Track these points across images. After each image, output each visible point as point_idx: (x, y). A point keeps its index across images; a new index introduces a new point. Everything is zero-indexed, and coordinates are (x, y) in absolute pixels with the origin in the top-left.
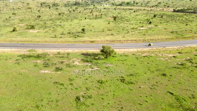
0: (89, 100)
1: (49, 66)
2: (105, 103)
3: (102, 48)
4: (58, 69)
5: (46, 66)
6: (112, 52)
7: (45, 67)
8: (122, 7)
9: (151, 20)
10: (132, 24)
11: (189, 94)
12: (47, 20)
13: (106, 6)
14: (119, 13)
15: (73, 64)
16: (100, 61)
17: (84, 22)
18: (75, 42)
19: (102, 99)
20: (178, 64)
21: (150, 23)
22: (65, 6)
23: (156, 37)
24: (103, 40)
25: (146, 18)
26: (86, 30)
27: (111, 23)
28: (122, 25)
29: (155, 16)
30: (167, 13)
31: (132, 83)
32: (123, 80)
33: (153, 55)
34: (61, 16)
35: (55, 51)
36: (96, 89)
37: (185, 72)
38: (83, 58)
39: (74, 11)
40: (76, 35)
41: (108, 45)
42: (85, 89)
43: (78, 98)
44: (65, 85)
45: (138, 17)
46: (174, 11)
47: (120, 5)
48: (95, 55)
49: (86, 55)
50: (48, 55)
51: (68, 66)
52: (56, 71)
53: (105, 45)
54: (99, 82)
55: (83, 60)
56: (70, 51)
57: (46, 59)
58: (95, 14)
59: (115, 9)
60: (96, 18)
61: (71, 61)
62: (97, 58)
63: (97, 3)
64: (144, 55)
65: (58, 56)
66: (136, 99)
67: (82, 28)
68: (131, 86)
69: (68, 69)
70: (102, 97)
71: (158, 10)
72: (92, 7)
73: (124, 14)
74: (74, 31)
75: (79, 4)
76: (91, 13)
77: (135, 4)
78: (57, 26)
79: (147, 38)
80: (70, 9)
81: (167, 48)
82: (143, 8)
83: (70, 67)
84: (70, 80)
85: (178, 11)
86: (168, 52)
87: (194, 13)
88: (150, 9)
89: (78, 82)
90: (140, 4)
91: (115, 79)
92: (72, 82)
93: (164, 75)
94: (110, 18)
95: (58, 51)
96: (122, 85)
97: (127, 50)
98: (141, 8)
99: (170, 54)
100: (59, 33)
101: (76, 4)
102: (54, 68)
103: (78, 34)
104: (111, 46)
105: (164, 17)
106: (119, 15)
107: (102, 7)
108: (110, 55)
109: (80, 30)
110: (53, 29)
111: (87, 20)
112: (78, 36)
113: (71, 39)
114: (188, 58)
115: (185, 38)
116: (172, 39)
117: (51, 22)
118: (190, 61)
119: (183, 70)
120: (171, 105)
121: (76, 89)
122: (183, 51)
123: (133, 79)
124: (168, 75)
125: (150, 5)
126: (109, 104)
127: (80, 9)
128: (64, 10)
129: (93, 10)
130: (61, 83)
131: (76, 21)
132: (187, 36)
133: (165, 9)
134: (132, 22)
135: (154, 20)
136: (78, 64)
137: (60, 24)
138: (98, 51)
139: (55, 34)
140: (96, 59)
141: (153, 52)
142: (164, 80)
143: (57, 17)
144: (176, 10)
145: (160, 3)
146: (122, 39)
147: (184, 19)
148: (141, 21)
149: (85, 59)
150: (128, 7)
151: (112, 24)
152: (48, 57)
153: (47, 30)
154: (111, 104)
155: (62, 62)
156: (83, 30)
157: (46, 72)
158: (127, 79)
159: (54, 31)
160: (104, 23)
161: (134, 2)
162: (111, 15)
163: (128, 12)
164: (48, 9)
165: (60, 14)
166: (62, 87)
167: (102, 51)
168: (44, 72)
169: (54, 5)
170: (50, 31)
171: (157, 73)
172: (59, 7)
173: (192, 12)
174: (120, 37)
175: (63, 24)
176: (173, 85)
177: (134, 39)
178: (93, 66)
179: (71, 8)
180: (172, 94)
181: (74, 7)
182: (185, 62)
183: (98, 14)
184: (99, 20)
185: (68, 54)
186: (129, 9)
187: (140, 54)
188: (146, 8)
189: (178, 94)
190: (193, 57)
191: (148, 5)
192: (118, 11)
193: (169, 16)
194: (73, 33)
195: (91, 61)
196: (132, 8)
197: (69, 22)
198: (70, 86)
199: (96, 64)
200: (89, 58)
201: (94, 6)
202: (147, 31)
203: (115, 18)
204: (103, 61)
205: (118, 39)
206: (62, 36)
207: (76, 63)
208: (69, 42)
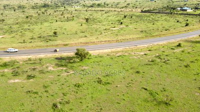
0: (67, 105)
1: (19, 74)
2: (84, 107)
3: (76, 51)
4: (29, 77)
5: (16, 74)
6: (87, 54)
7: (14, 75)
8: (93, 9)
9: (122, 21)
10: (105, 25)
11: (161, 87)
12: (13, 24)
13: (77, 8)
14: (91, 15)
15: (46, 70)
16: (75, 65)
17: (56, 25)
18: (47, 46)
19: (81, 102)
20: (149, 61)
21: (122, 23)
22: (33, 8)
23: (128, 37)
24: (77, 42)
25: (117, 19)
26: (58, 33)
27: (83, 24)
28: (95, 26)
29: (125, 17)
30: (136, 14)
31: (108, 83)
32: (100, 82)
33: (126, 54)
34: (29, 19)
35: (25, 57)
36: (73, 93)
37: (155, 67)
38: (57, 62)
39: (43, 13)
40: (47, 39)
41: (83, 48)
42: (62, 95)
43: (55, 106)
44: (39, 93)
45: (110, 18)
46: (142, 12)
47: (92, 6)
48: (70, 58)
49: (60, 59)
50: (17, 62)
51: (42, 72)
52: (28, 79)
53: (79, 48)
54: (75, 86)
55: (57, 65)
56: (42, 56)
57: (15, 67)
58: (66, 16)
59: (86, 11)
60: (68, 20)
61: (44, 67)
62: (72, 61)
63: (68, 4)
64: (118, 55)
65: (29, 62)
66: (114, 98)
67: (53, 31)
68: (108, 87)
69: (42, 75)
70: (80, 101)
71: (128, 11)
72: (62, 8)
73: (95, 15)
74: (45, 35)
75: (48, 6)
76: (62, 15)
77: (106, 6)
78: (25, 30)
79: (119, 38)
80: (39, 12)
81: (138, 46)
82: (114, 9)
83: (43, 73)
84: (45, 87)
85: (145, 12)
86: (140, 50)
87: (159, 13)
88: (120, 10)
89: (54, 88)
90: (110, 5)
91: (92, 81)
92: (47, 89)
93: (138, 72)
94: (82, 20)
95: (29, 57)
96: (100, 87)
97: (101, 51)
98: (111, 9)
99: (141, 52)
100: (28, 38)
101: (45, 6)
102: (25, 76)
103: (50, 38)
104: (85, 48)
105: (134, 17)
106: (91, 17)
107: (73, 9)
108: (85, 57)
109: (52, 34)
110: (20, 34)
111: (58, 23)
112: (50, 40)
113: (42, 44)
114: (157, 55)
115: (153, 36)
116: (142, 38)
117: (18, 26)
118: (159, 57)
119: (154, 66)
120: (146, 101)
121: (52, 96)
122: (152, 49)
123: (110, 80)
124: (141, 71)
125: (120, 6)
126: (88, 107)
127: (50, 11)
128: (32, 12)
129: (64, 12)
130: (35, 91)
131: (46, 24)
132: (154, 34)
133: (134, 10)
134: (104, 23)
135: (125, 20)
136: (52, 69)
137: (29, 28)
138: (72, 54)
139: (23, 38)
140: (71, 63)
141: (126, 52)
142: (138, 77)
143: (25, 20)
144: (144, 10)
145: (128, 4)
146: (95, 41)
147: (151, 19)
148: (113, 22)
149: (60, 63)
150: (99, 9)
151: (85, 26)
152: (17, 65)
153: (13, 35)
154: (90, 107)
155: (34, 69)
156: (55, 33)
157: (16, 81)
158: (104, 80)
159: (22, 36)
160: (77, 25)
161: (104, 3)
162: (83, 17)
163: (100, 13)
164: (13, 12)
165: (27, 17)
166: (36, 95)
167: (77, 54)
168: (13, 81)
169: (20, 7)
170: (18, 37)
171: (131, 71)
172: (25, 10)
173: (157, 13)
174: (93, 39)
175: (31, 27)
176: (146, 81)
177: (108, 39)
178: (68, 70)
179: (40, 10)
180: (146, 89)
181: (43, 10)
182: (155, 59)
183: (69, 16)
184: (71, 23)
185: (40, 60)
186: (101, 10)
187: (114, 54)
188: (116, 9)
189: (151, 89)
190: (161, 53)
191: (118, 6)
192: (90, 13)
193: (138, 16)
194: (44, 37)
195: (66, 66)
196: (103, 9)
197: (39, 26)
198: (45, 94)
199: (72, 68)
200: (63, 62)
201: (65, 7)
202: (119, 31)
203: (87, 20)
204: (78, 64)
205: (92, 41)
206: (32, 40)
207: (50, 68)
208: (40, 47)
